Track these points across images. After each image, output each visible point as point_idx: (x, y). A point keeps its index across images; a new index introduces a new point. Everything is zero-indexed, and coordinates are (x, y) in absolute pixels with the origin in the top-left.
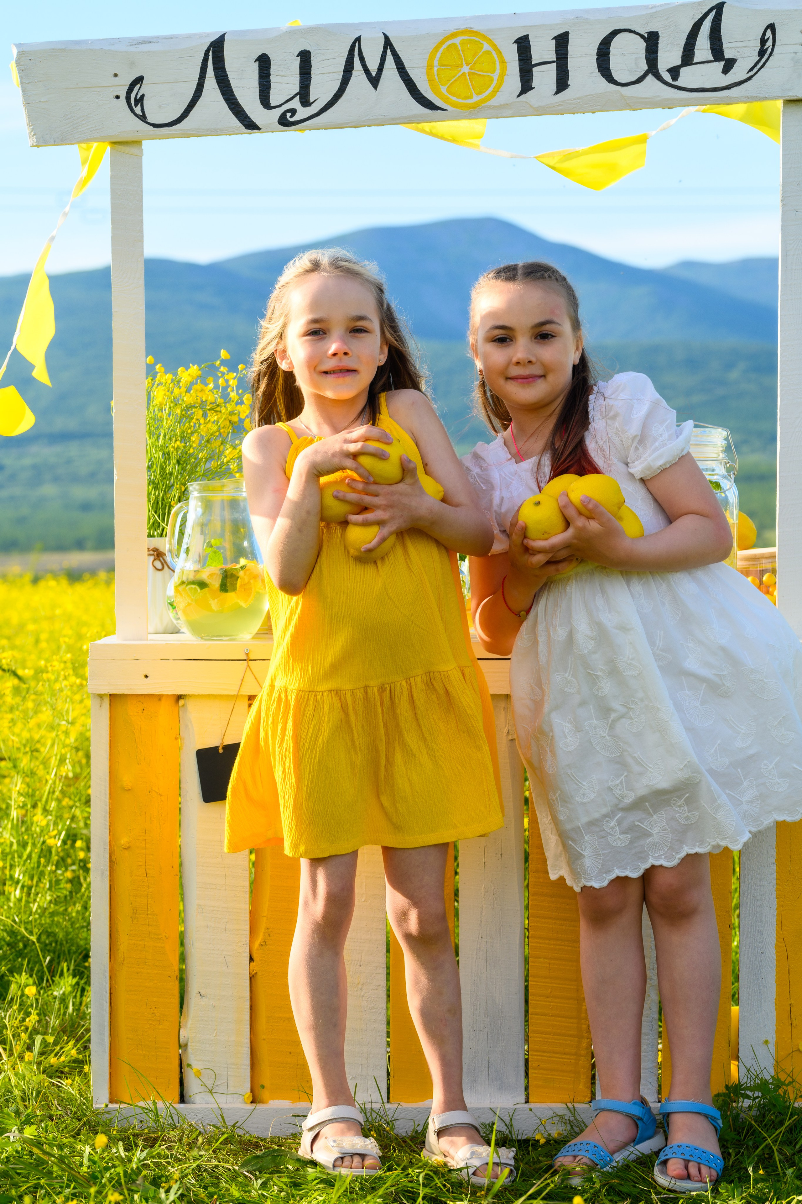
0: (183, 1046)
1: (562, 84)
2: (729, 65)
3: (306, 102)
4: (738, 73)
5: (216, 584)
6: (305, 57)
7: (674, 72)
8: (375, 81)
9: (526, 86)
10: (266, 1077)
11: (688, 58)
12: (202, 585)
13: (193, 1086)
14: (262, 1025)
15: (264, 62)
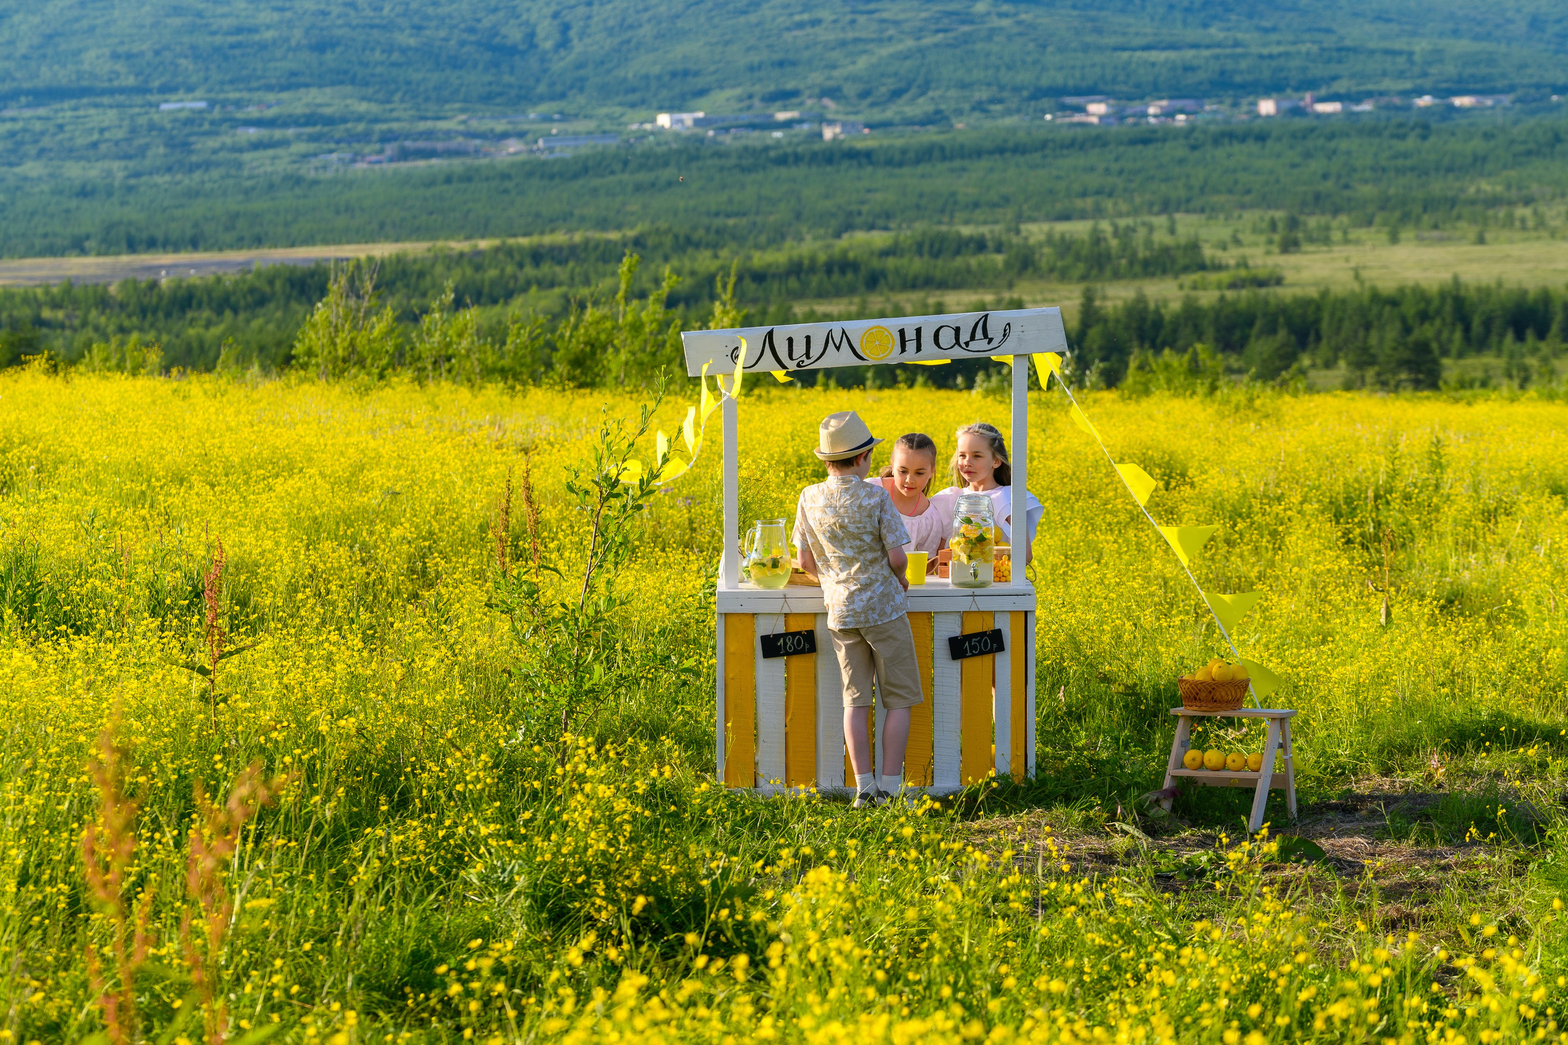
0: (756, 764)
1: (919, 349)
2: (990, 340)
3: (808, 357)
4: (994, 344)
5: (770, 565)
6: (808, 338)
7: (967, 344)
8: (838, 348)
9: (903, 350)
10: (792, 775)
11: (973, 338)
12: (764, 565)
13: (761, 782)
14: (791, 754)
15: (790, 340)
